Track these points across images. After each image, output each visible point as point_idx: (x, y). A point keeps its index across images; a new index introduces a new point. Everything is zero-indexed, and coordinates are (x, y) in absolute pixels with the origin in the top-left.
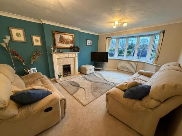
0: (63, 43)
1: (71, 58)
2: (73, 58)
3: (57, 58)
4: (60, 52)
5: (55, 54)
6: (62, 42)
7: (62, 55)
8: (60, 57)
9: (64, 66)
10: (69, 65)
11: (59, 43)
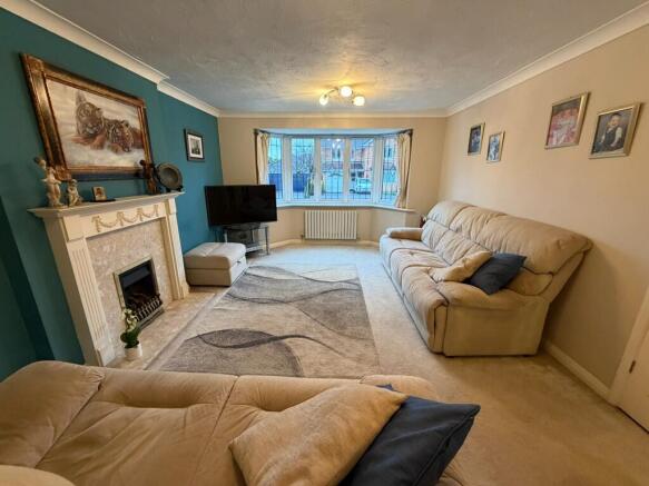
0: (101, 146)
1: (147, 228)
2: (155, 227)
3: (87, 239)
4: (97, 197)
5: (75, 213)
6: (93, 136)
7: (109, 218)
8: (104, 230)
9: (123, 276)
10: (148, 266)
11: (77, 141)
